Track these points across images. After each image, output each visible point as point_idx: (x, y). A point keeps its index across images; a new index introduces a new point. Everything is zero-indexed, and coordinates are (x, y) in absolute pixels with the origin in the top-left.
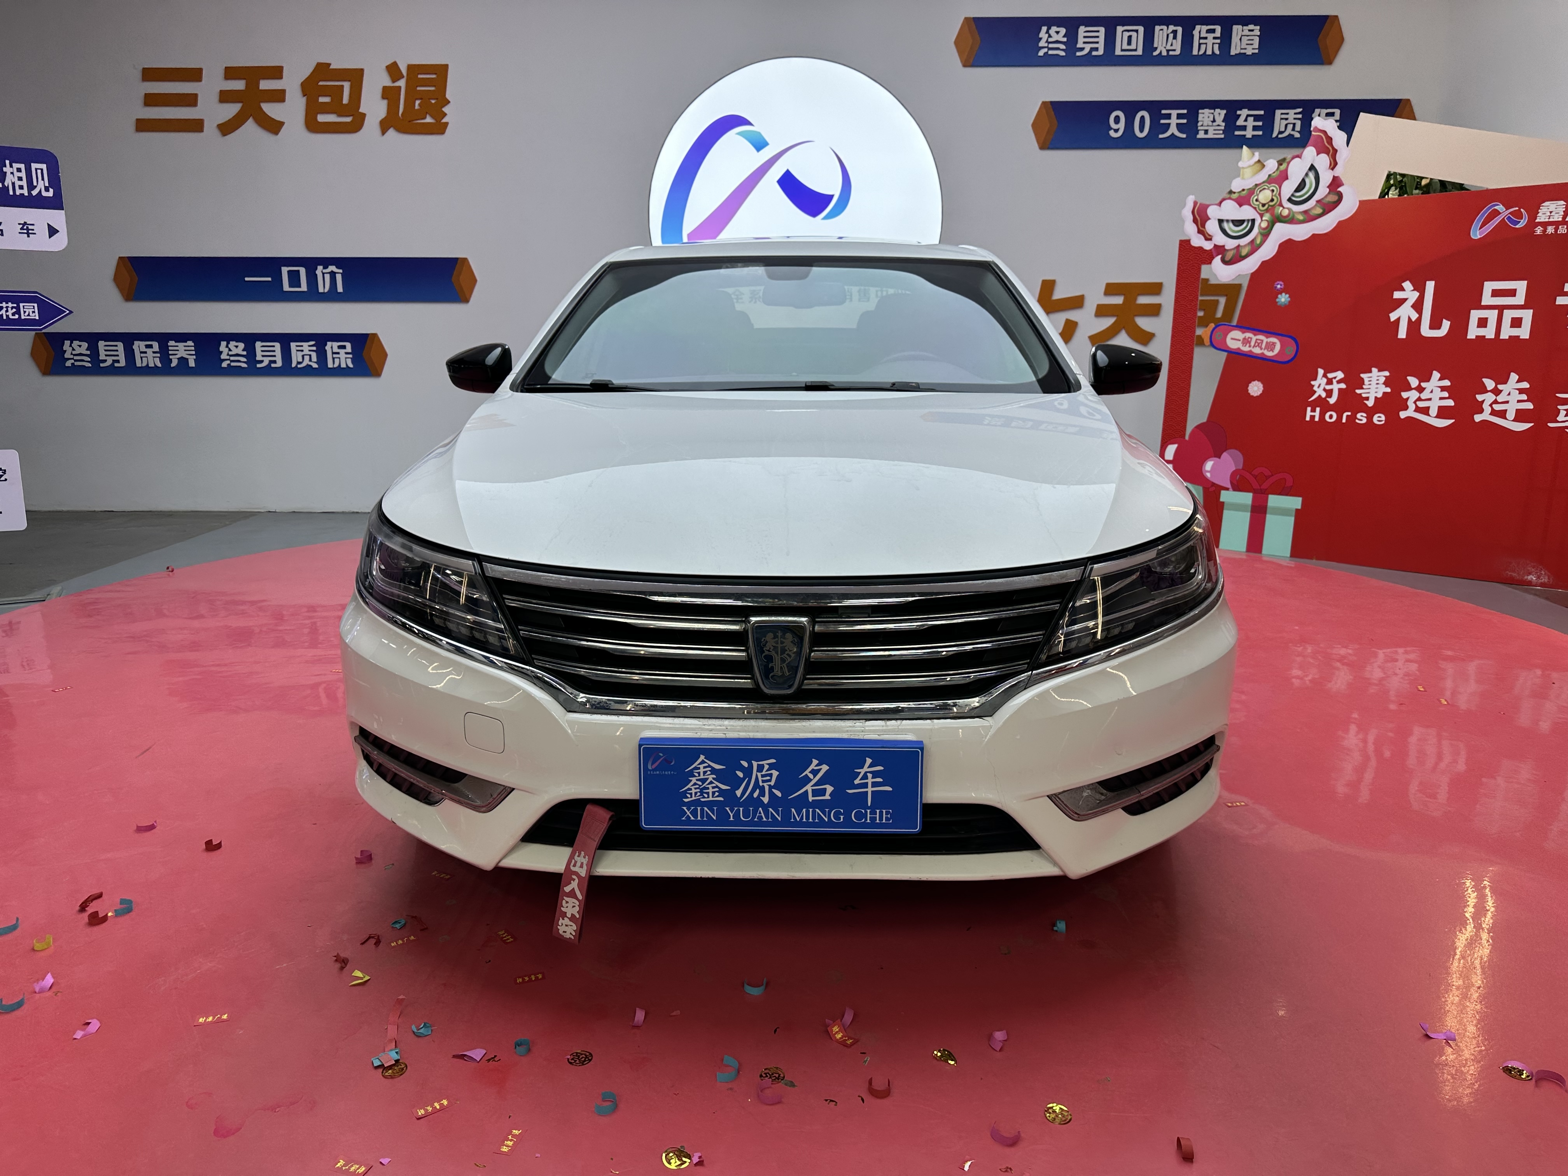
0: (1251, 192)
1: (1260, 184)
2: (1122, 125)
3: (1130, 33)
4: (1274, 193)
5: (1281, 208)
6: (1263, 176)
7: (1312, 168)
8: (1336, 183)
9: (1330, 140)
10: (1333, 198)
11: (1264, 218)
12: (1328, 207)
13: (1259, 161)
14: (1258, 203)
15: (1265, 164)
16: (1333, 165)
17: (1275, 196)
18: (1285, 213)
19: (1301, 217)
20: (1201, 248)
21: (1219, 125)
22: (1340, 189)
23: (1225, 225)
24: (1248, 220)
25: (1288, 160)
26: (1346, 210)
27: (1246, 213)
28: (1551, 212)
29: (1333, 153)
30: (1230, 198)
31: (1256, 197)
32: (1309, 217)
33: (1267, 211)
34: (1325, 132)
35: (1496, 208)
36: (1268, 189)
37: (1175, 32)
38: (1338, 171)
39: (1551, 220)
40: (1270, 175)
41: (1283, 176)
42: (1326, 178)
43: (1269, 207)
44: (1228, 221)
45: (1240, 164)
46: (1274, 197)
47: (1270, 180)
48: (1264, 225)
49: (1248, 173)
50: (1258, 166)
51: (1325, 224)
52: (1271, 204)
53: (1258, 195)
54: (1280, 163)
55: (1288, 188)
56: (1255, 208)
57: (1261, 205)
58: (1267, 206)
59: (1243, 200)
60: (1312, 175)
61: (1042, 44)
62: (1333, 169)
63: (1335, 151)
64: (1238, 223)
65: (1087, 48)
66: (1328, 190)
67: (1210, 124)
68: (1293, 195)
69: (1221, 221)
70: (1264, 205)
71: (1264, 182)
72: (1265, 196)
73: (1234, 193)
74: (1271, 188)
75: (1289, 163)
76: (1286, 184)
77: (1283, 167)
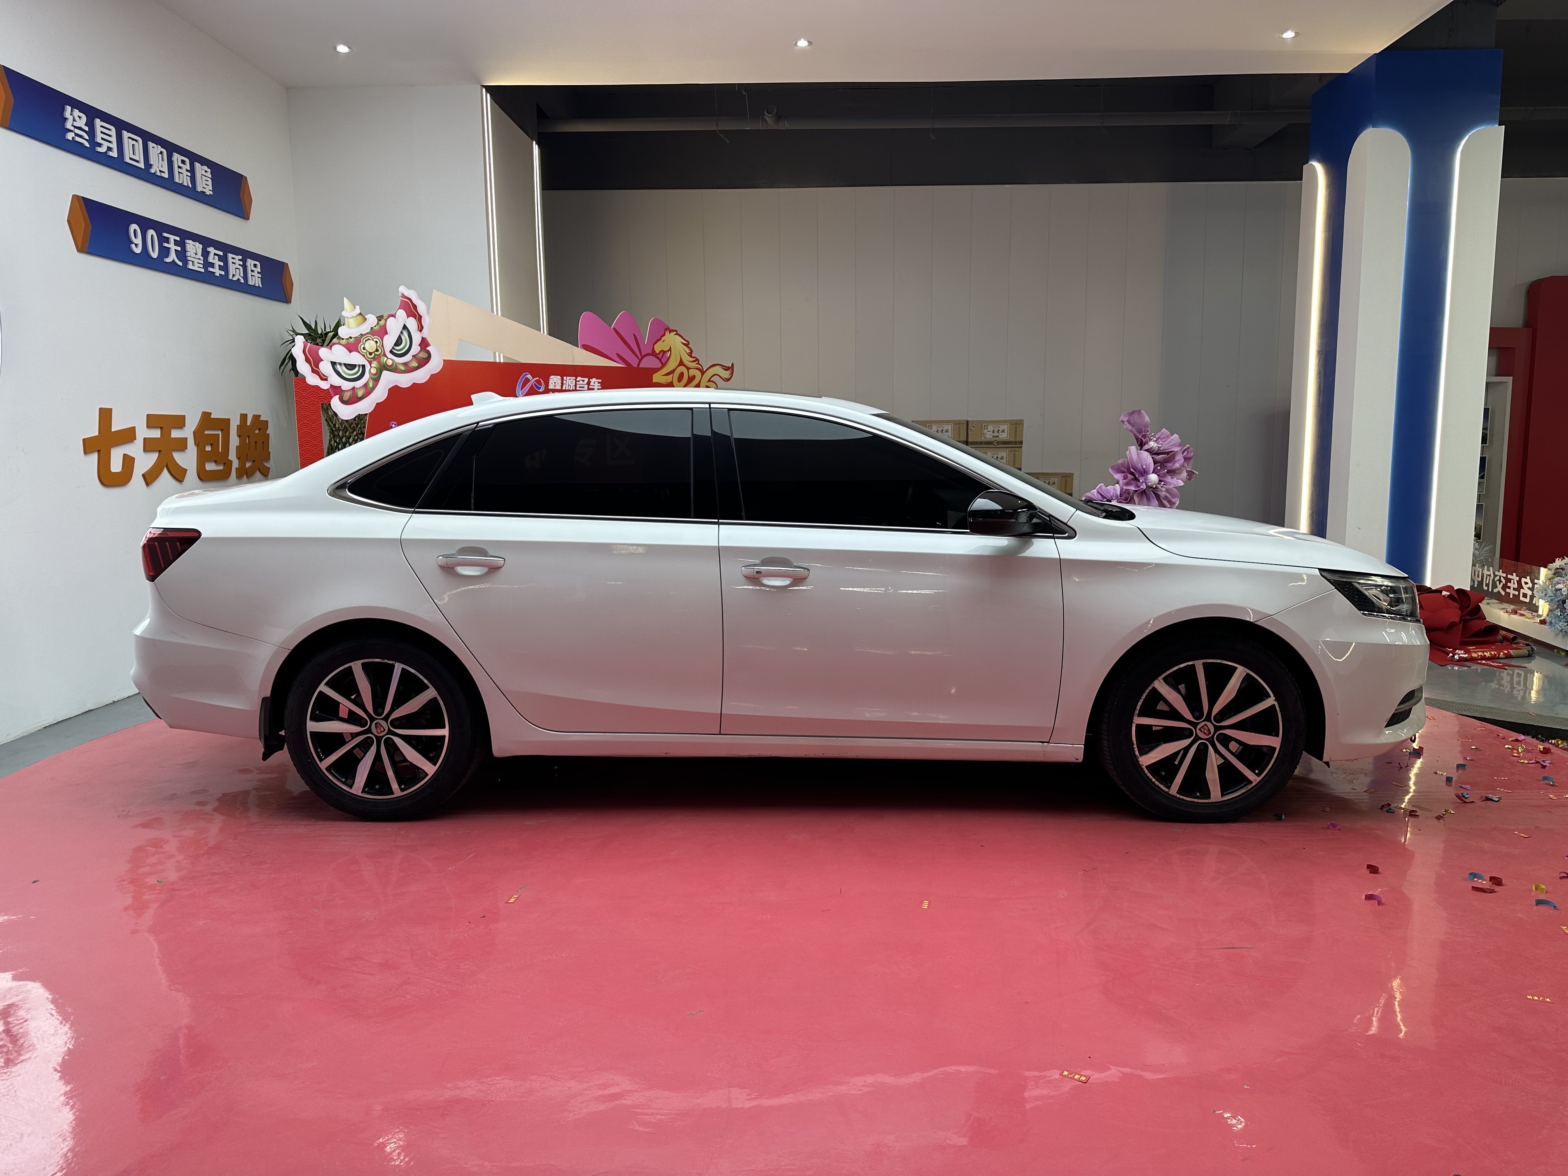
0: (358, 340)
1: (365, 335)
2: (139, 241)
3: (134, 142)
4: (378, 344)
5: (386, 358)
6: (365, 328)
7: (405, 327)
8: (424, 343)
9: (415, 307)
10: (423, 355)
11: (372, 365)
12: (423, 361)
13: (360, 314)
14: (365, 351)
15: (366, 317)
16: (421, 328)
17: (379, 346)
18: (390, 363)
19: (403, 368)
20: (317, 387)
21: (199, 259)
22: (428, 348)
23: (338, 367)
24: (359, 365)
25: (385, 318)
26: (434, 366)
27: (356, 358)
28: (555, 383)
29: (419, 319)
30: (339, 343)
31: (363, 346)
32: (409, 369)
33: (374, 359)
34: (410, 299)
35: (527, 376)
36: (373, 340)
37: (161, 153)
38: (425, 333)
39: (556, 388)
40: (372, 328)
41: (382, 332)
42: (417, 338)
43: (375, 356)
44: (340, 364)
45: (344, 313)
46: (378, 348)
47: (373, 332)
48: (374, 371)
49: (352, 322)
50: (360, 317)
51: (421, 376)
52: (376, 353)
53: (364, 344)
54: (380, 318)
55: (389, 341)
56: (363, 356)
57: (368, 353)
58: (373, 355)
59: (352, 347)
60: (405, 333)
61: (69, 125)
62: (421, 331)
63: (420, 317)
64: (350, 367)
65: (106, 145)
66: (419, 348)
67: (195, 256)
68: (393, 348)
69: (333, 364)
70: (371, 354)
71: (367, 333)
72: (370, 346)
73: (343, 339)
74: (375, 340)
75: (386, 320)
76: (386, 338)
77: (382, 323)
